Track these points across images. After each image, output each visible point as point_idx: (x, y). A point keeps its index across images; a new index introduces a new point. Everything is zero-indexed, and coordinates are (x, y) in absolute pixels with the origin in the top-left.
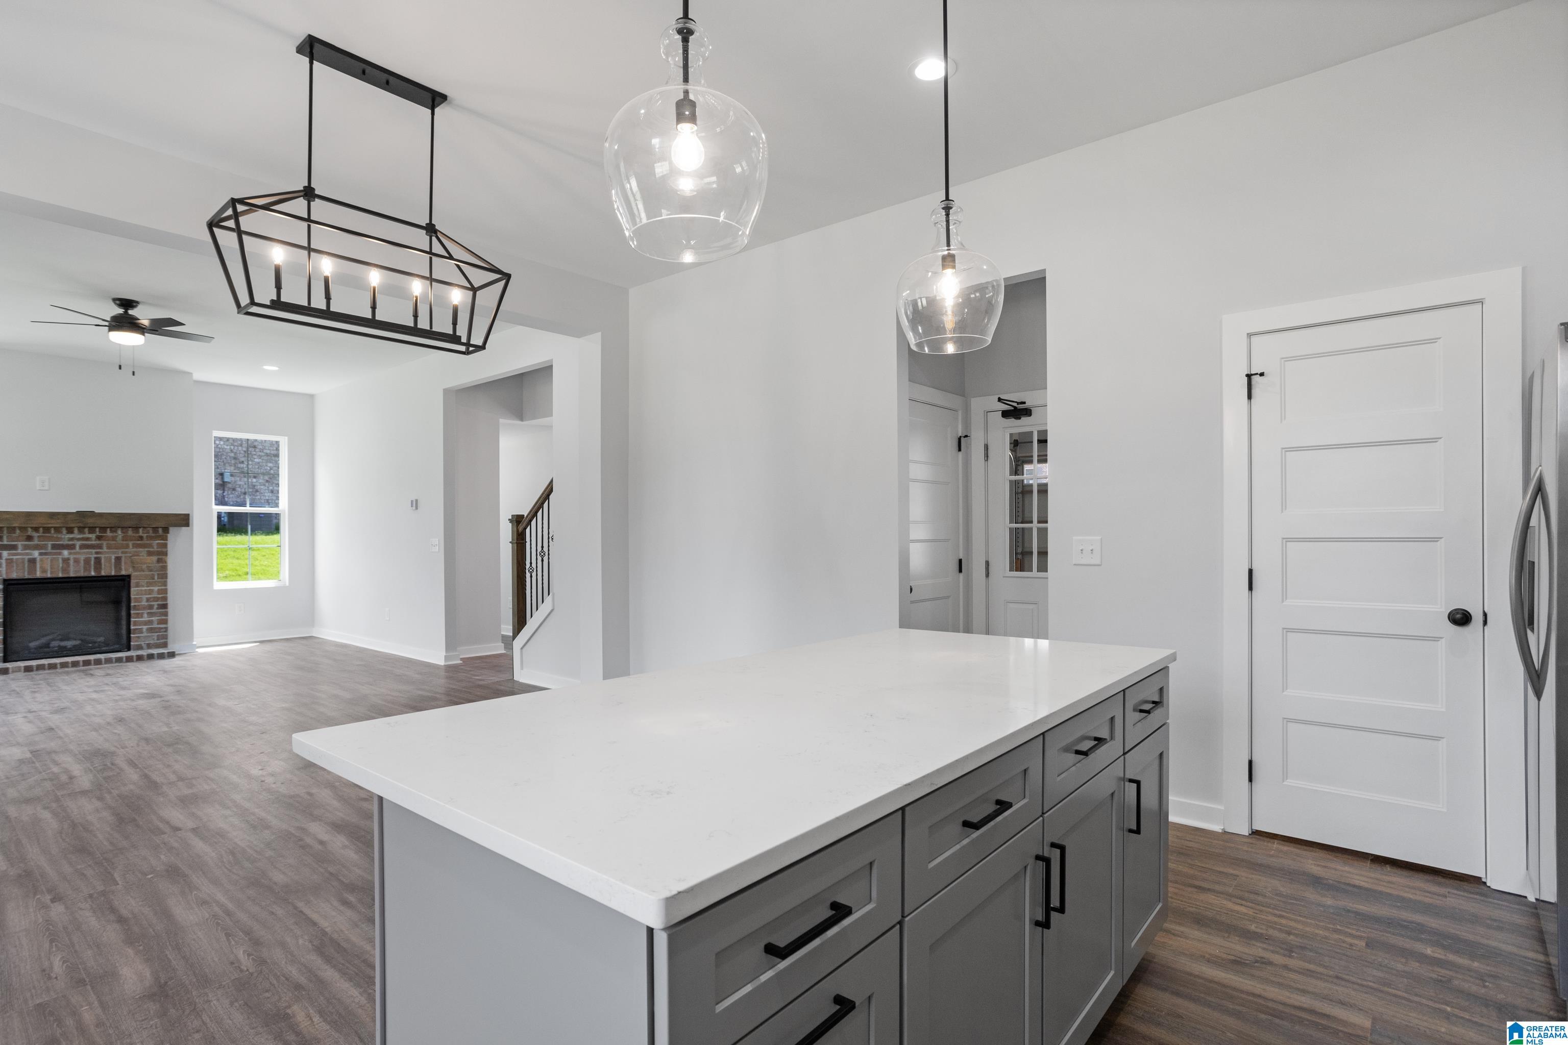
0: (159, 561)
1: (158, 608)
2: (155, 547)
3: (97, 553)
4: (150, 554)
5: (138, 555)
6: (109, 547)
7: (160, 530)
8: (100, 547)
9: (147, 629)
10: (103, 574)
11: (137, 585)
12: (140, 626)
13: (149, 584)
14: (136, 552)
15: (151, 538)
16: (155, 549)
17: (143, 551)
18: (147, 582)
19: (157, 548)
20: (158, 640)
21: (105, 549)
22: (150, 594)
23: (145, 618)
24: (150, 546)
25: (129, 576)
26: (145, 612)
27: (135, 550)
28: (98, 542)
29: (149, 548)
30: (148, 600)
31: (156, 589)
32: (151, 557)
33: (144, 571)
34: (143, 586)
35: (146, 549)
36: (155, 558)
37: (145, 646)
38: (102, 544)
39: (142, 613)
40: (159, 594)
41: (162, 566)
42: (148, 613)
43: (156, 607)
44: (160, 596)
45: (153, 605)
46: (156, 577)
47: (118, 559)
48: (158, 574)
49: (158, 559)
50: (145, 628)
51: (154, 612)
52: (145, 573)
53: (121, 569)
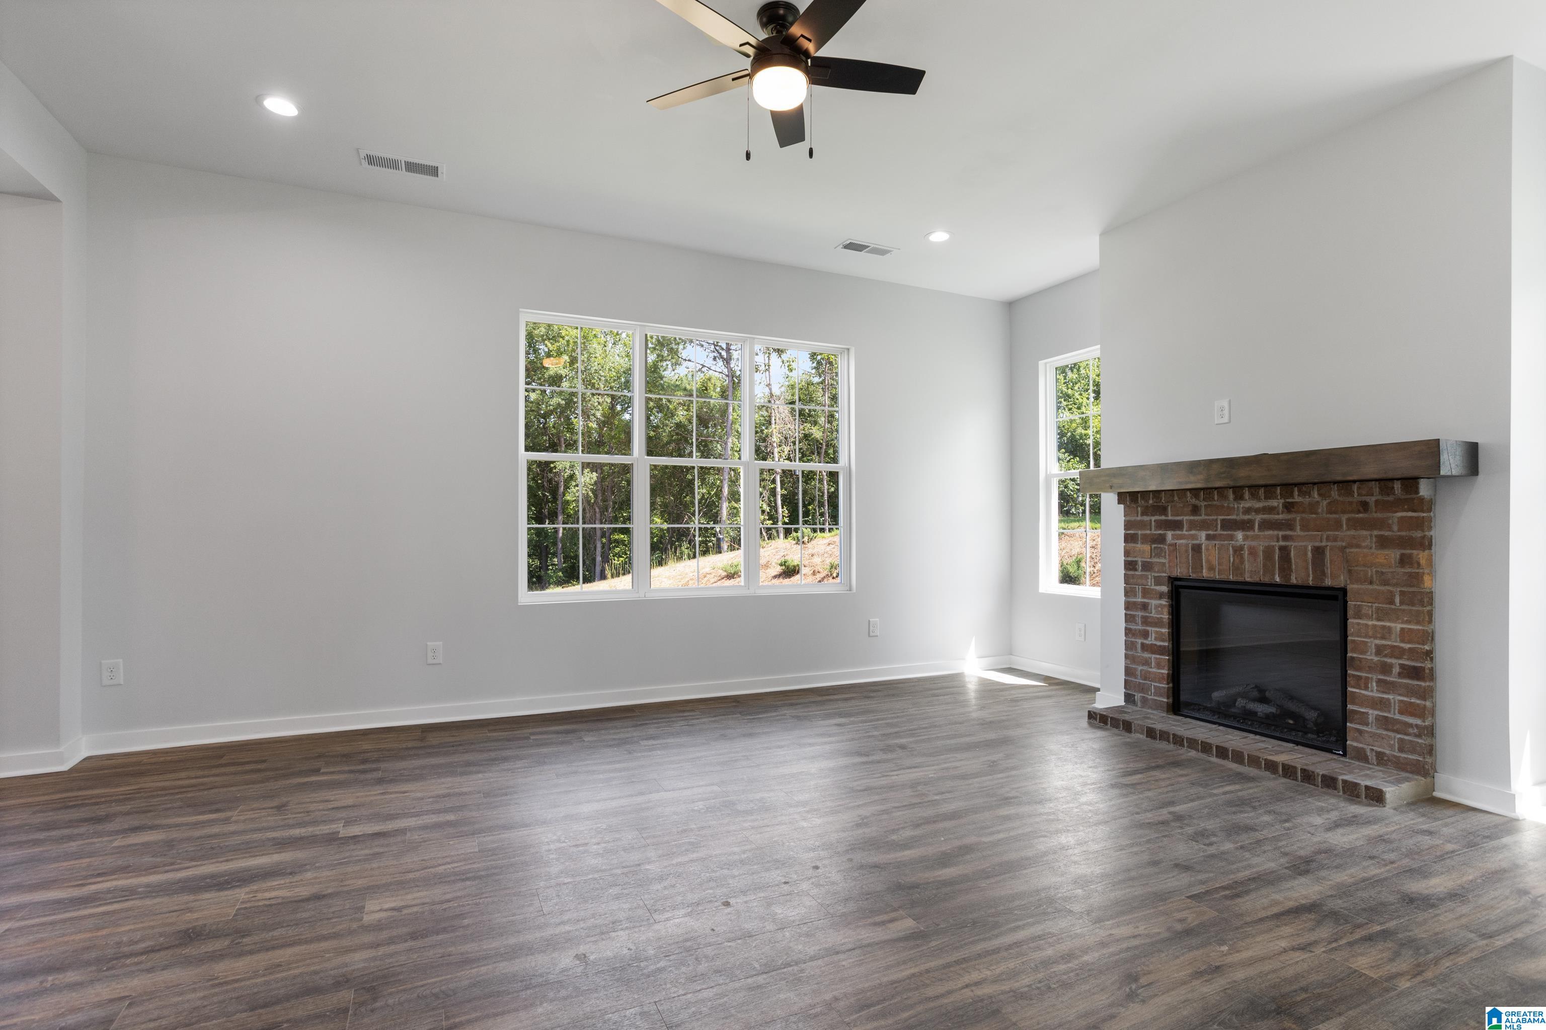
0: (1404, 561)
1: (1400, 675)
2: (1395, 528)
3: (1285, 538)
4: (1384, 543)
5: (1358, 546)
6: (1304, 528)
7: (1397, 486)
8: (1289, 525)
9: (1378, 718)
10: (1294, 581)
11: (1358, 616)
12: (1361, 705)
13: (1381, 615)
14: (1354, 537)
15: (1382, 506)
16: (1395, 531)
17: (1367, 537)
18: (1378, 609)
19: (1399, 530)
20: (1401, 750)
21: (1298, 532)
22: (1383, 638)
23: (1373, 692)
24: (1381, 524)
25: (1344, 591)
26: (1375, 677)
27: (1352, 532)
28: (1289, 516)
29: (1380, 529)
30: (1379, 650)
31: (1398, 626)
32: (1386, 552)
33: (1371, 583)
34: (1370, 618)
35: (1376, 533)
36: (1394, 554)
37: (1372, 757)
38: (1294, 520)
39: (1367, 678)
40: (1402, 641)
41: (1410, 575)
42: (1379, 682)
43: (1396, 670)
44: (1407, 646)
45: (1391, 666)
46: (1397, 600)
47: (1319, 552)
48: (1402, 593)
49: (1402, 555)
50: (1372, 713)
51: (1392, 683)
52: (1375, 587)
53: (1324, 573)
